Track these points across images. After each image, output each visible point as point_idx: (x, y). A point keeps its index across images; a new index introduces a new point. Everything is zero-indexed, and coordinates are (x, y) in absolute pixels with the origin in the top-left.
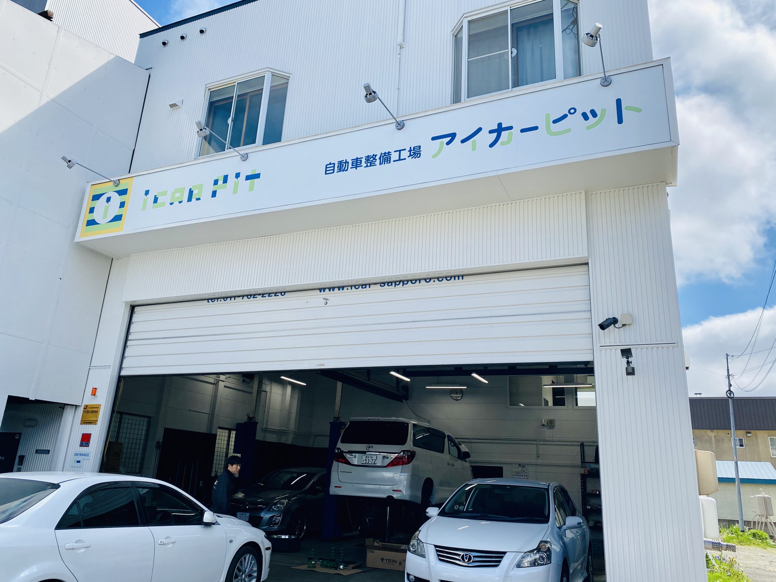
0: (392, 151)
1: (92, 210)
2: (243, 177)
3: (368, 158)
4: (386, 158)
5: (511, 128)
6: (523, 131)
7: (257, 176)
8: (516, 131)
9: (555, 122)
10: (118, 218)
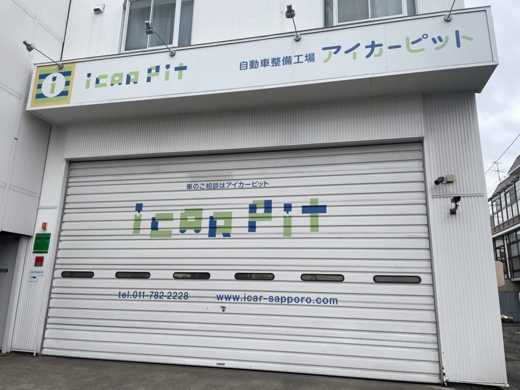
0: (292, 56)
1: (40, 86)
2: (172, 68)
3: (273, 60)
4: (288, 60)
5: (381, 45)
6: (390, 48)
7: (185, 68)
8: (385, 48)
9: (413, 43)
10: (64, 93)
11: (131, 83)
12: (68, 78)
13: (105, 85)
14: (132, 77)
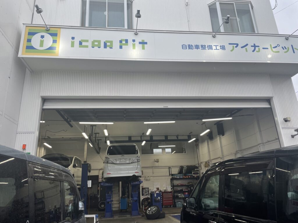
11: (108, 48)
12: (55, 38)
13: (87, 47)
14: (108, 44)
